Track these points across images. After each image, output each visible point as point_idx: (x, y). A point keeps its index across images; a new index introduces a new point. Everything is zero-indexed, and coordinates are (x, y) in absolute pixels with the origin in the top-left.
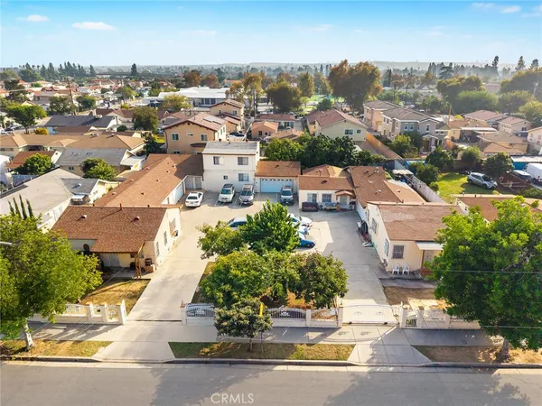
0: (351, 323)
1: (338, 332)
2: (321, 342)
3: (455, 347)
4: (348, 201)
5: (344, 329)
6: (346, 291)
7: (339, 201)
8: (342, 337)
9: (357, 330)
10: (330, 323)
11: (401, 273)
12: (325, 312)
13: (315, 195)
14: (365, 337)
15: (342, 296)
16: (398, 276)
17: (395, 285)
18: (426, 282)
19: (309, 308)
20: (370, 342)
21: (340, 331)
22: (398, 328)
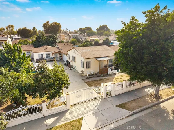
0: (75, 104)
1: (68, 113)
2: (57, 125)
3: (135, 99)
4: (58, 56)
5: (71, 109)
6: (69, 84)
7: (54, 56)
8: (72, 115)
9: (81, 108)
10: (62, 108)
11: (91, 75)
12: (57, 101)
13: (42, 55)
14: (87, 110)
15: (67, 87)
16: (90, 76)
17: (90, 80)
18: (102, 76)
19: (44, 101)
20: (91, 112)
21: (69, 111)
22: (103, 99)
